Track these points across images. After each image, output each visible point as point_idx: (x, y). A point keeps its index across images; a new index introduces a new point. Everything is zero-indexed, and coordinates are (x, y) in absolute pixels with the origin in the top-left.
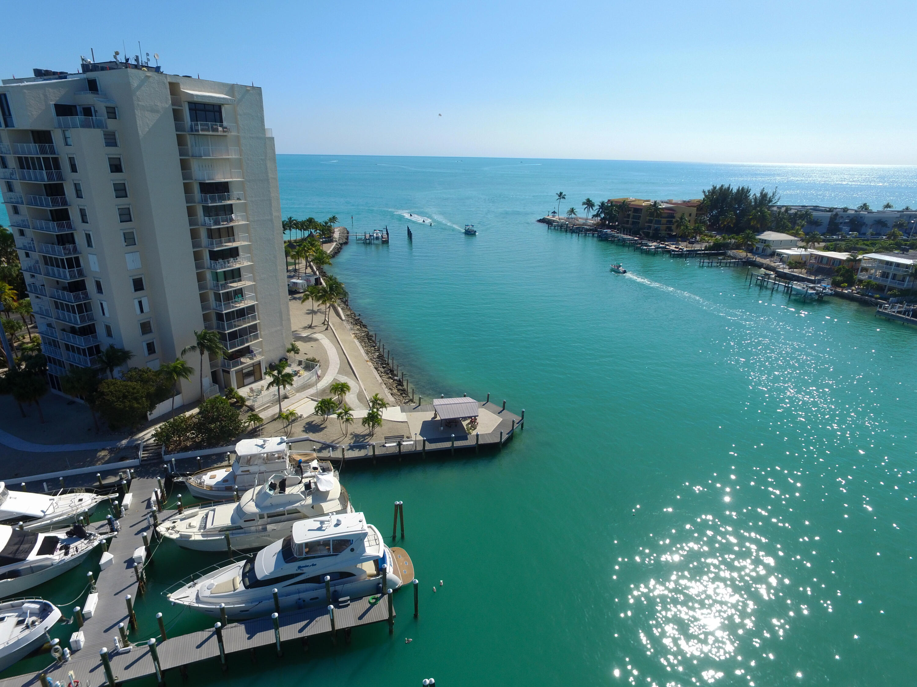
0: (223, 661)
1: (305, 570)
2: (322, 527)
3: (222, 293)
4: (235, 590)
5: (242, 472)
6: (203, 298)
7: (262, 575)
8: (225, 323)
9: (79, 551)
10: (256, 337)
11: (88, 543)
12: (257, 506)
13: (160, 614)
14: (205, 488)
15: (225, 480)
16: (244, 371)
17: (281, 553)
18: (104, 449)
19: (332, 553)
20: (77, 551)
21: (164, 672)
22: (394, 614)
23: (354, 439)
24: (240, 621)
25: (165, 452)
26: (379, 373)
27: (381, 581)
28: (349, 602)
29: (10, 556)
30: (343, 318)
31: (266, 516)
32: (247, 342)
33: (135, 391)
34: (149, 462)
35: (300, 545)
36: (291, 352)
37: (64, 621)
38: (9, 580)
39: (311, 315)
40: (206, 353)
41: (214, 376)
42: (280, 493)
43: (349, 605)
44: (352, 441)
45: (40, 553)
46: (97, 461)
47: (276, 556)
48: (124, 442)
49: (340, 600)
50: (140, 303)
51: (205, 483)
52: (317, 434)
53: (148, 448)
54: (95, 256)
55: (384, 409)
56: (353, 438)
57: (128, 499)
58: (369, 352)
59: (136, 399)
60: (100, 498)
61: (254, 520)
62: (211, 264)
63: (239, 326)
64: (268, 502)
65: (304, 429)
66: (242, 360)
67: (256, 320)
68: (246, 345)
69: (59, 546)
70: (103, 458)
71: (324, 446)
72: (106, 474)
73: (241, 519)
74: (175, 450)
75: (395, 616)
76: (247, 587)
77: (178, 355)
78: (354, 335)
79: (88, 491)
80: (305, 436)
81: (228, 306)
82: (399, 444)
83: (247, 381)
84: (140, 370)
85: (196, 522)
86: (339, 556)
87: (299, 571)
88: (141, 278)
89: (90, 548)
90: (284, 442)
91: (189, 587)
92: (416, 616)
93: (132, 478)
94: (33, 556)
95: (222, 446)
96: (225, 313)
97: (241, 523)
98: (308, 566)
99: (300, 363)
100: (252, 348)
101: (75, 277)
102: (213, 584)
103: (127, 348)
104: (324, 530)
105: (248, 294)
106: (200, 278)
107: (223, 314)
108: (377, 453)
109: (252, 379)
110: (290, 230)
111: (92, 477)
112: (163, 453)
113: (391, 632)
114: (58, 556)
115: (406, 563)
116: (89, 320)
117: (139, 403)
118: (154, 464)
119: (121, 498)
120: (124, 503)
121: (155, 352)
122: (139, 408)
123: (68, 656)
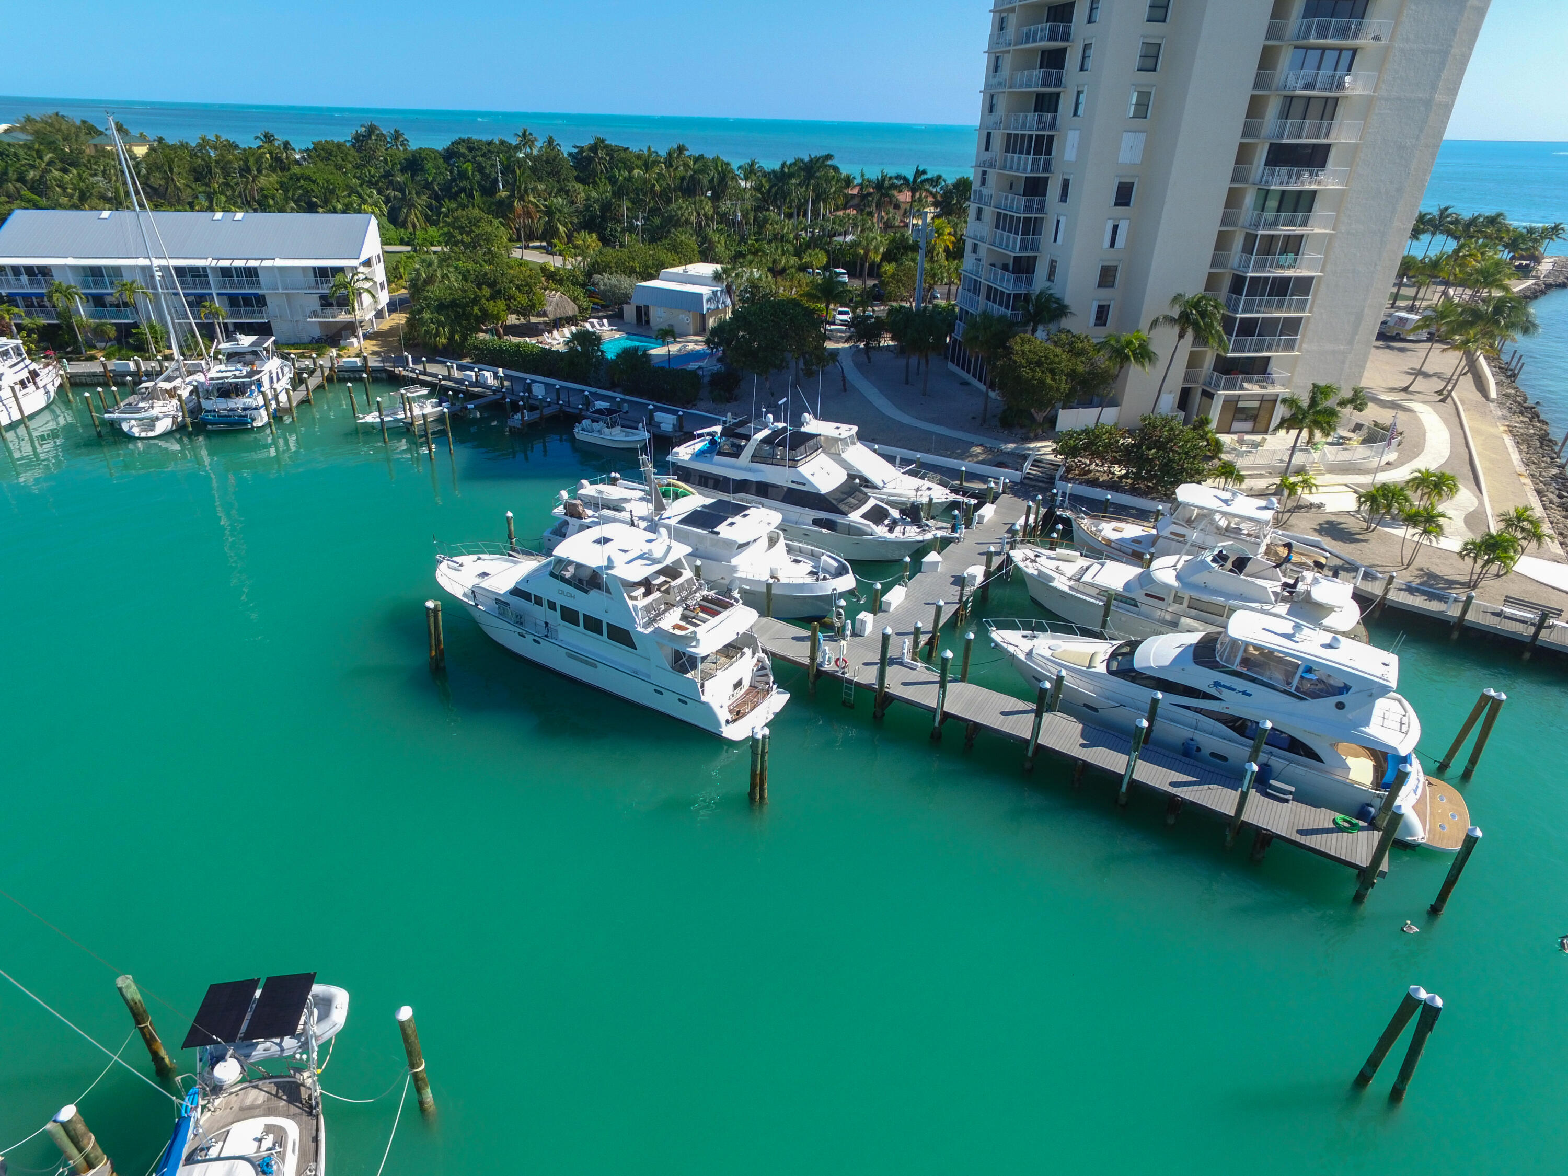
0: (1030, 754)
1: (1225, 694)
2: (1293, 635)
3: (1262, 235)
4: (1089, 667)
5: (1172, 533)
6: (1222, 241)
7: (1144, 665)
8: (1243, 298)
9: (906, 534)
10: (1290, 346)
11: (919, 533)
12: (1178, 577)
13: (971, 636)
14: (1100, 539)
15: (1136, 540)
16: (1241, 405)
17: (1192, 649)
18: (981, 445)
19: (1292, 690)
20: (904, 534)
21: (946, 715)
22: (1384, 866)
23: (1425, 579)
24: (1079, 717)
25: (1061, 477)
26: (1542, 501)
27: (1378, 803)
28: (1290, 797)
29: (834, 502)
30: (1493, 394)
31: (1186, 604)
32: (1269, 349)
33: (1057, 359)
34: (1033, 483)
35: (1234, 642)
36: (1346, 406)
37: (855, 596)
38: (824, 531)
39: (1413, 377)
40: (1190, 335)
41: (1185, 394)
42: (1231, 571)
43: (1287, 801)
44: (1418, 581)
45: (863, 516)
46: (968, 457)
47: (1181, 649)
48: (1011, 446)
49: (1272, 782)
50: (1115, 228)
51: (1103, 533)
52: (1341, 544)
53: (1040, 464)
54: (1077, 132)
56: (1421, 576)
57: (988, 511)
58: (1534, 463)
59: (1052, 372)
60: (953, 497)
61: (1163, 599)
62: (1263, 175)
63: (1264, 313)
64: (1200, 578)
65: (1318, 528)
66: (1245, 385)
67: (1303, 310)
68: (1265, 354)
69: (886, 522)
70: (976, 456)
71: (1347, 566)
72: (972, 476)
73: (1142, 587)
74: (1077, 479)
75: (1383, 874)
76: (1110, 672)
77: (1144, 324)
78: (1506, 428)
79: (943, 484)
80: (1315, 538)
81: (1261, 266)
82: (1540, 626)
83: (1236, 426)
84: (1073, 336)
85: (1070, 569)
86: (1304, 702)
87: (1213, 691)
88: (1133, 183)
89: (920, 538)
90: (1273, 509)
91: (1024, 636)
92: (1435, 910)
93: (1004, 492)
94: (855, 517)
95: (1153, 499)
96: (1251, 278)
97: (1139, 595)
98: (1233, 690)
99: (1358, 427)
100: (1273, 367)
101: (1038, 171)
102: (1060, 647)
103: (1067, 301)
104: (1296, 642)
105: (1309, 254)
106: (1233, 199)
107: (1245, 278)
108: (1470, 616)
109: (1248, 425)
110: (1433, 234)
111: (954, 473)
112: (1058, 477)
113: (1359, 898)
114: (881, 531)
115: (1453, 816)
116: (1032, 249)
117: (1054, 380)
118: (1040, 488)
119: (978, 507)
120: (982, 511)
121: (1105, 324)
122: (1051, 388)
123: (848, 633)
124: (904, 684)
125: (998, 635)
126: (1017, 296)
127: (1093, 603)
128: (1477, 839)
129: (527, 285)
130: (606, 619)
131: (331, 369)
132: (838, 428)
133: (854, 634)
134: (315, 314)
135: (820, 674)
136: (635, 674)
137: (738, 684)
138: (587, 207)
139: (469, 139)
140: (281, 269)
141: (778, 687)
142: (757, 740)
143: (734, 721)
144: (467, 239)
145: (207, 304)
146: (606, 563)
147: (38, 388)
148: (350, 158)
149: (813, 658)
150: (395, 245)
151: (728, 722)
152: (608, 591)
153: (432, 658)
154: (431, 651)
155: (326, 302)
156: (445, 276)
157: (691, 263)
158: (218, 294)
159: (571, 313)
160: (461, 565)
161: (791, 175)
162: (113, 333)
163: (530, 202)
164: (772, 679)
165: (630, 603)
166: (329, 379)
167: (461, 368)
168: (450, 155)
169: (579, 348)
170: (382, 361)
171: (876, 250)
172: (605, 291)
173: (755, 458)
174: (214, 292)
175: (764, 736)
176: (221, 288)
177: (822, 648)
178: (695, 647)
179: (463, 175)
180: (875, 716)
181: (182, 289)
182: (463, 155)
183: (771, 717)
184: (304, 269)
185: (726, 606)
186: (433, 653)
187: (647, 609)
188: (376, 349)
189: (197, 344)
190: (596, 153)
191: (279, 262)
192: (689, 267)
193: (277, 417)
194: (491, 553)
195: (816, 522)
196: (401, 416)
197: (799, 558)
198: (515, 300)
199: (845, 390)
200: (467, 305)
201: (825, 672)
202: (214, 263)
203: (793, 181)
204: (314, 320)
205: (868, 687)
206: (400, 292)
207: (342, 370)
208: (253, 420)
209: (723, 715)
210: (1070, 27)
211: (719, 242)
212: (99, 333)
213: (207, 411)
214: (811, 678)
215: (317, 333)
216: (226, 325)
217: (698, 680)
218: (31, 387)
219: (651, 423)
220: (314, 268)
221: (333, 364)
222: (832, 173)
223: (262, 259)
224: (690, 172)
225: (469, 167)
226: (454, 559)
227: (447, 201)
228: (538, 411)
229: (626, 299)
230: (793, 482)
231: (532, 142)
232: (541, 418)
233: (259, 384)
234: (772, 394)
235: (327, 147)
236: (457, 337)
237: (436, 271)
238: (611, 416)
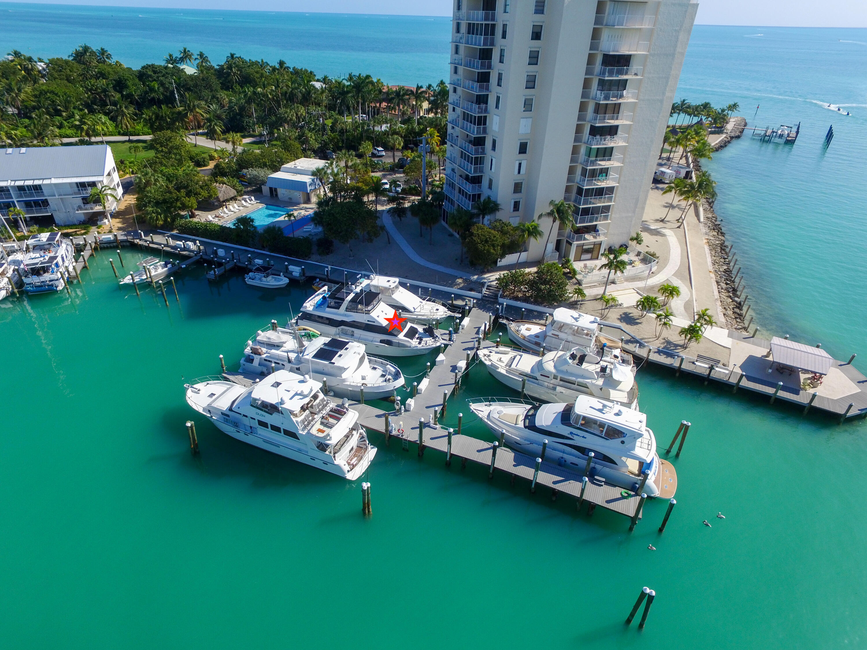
0: (491, 471)
1: (575, 437)
2: (602, 410)
3: (589, 169)
4: (516, 424)
5: (553, 334)
6: (571, 171)
7: (540, 424)
8: (583, 198)
10: (606, 218)
11: (434, 342)
12: (555, 367)
13: (461, 415)
14: (520, 336)
15: (537, 336)
16: (584, 247)
17: (560, 414)
18: (461, 278)
19: (603, 436)
20: (426, 344)
21: (452, 455)
22: (640, 516)
23: (665, 344)
24: (512, 449)
25: (501, 295)
26: (718, 288)
27: (639, 482)
28: (603, 483)
30: (702, 219)
31: (559, 379)
32: (596, 221)
33: (495, 239)
34: (488, 299)
35: (578, 416)
36: (634, 240)
37: (405, 388)
38: (386, 345)
40: (558, 222)
41: (558, 243)
42: (577, 364)
43: (602, 486)
44: (662, 346)
45: (406, 335)
46: (455, 285)
47: (556, 414)
48: (476, 277)
49: (596, 477)
50: (520, 164)
51: (521, 332)
52: (630, 326)
53: (490, 288)
54: (498, 117)
55: (709, 327)
56: (664, 343)
57: (466, 321)
58: (717, 263)
59: (493, 246)
60: (449, 313)
61: (549, 377)
62: (588, 139)
63: (593, 204)
64: (564, 368)
65: (619, 317)
66: (587, 236)
67: (611, 202)
68: (595, 223)
69: (417, 336)
70: (459, 284)
71: (632, 340)
72: (459, 297)
73: (539, 371)
74: (508, 297)
75: (640, 519)
76: (525, 427)
77: (536, 217)
78: (706, 241)
79: (444, 305)
80: (618, 324)
81: (590, 182)
82: (711, 368)
83: (584, 257)
84: (503, 223)
85: (506, 359)
86: (607, 441)
87: (570, 436)
88: (527, 143)
89: (434, 346)
90: (597, 323)
91: (486, 405)
92: (661, 530)
93: (473, 307)
94: (401, 336)
95: (545, 306)
96: (586, 189)
97: (537, 375)
98: (579, 436)
99: (639, 254)
100: (599, 228)
101: (480, 133)
102: (502, 412)
103: (499, 202)
104: (604, 413)
105: (612, 175)
106: (575, 151)
107: (583, 189)
108: (683, 367)
109: (589, 256)
111: (448, 295)
112: (499, 296)
113: (631, 529)
114: (414, 342)
115: (670, 480)
116: (480, 172)
117: (495, 250)
118: (491, 301)
119: (461, 319)
120: (463, 323)
121: (518, 210)
122: (493, 254)
123: (403, 411)
124: (432, 439)
125: (474, 406)
126: (474, 195)
127: (517, 380)
128: (674, 504)
129: (206, 185)
130: (282, 427)
131: (96, 243)
132: (389, 281)
133: (406, 411)
134: (80, 208)
135: (391, 436)
136: (300, 451)
137: (352, 449)
138: (230, 108)
139: (152, 65)
140: (55, 185)
141: (371, 445)
142: (365, 490)
143: (351, 470)
144: (165, 150)
145: (12, 209)
146: (280, 401)
148: (75, 70)
149: (387, 430)
150: (115, 135)
151: (348, 471)
152: (282, 413)
153: (192, 448)
154: (191, 445)
155: (86, 201)
156: (156, 180)
157: (298, 158)
158: (18, 201)
159: (232, 196)
160: (199, 390)
161: (348, 92)
163: (198, 113)
164: (368, 442)
165: (294, 419)
166: (95, 249)
167: (174, 237)
168: (142, 75)
169: (242, 227)
170: (125, 235)
171: (399, 144)
172: (250, 179)
173: (347, 309)
174: (15, 200)
175: (368, 488)
176: (18, 198)
177: (391, 425)
178: (329, 440)
179: (152, 90)
180: (419, 455)
182: (150, 76)
183: (370, 463)
184: (70, 184)
185: (342, 414)
186: (192, 446)
187: (303, 421)
188: (120, 225)
189: (9, 232)
190: (231, 70)
191: (54, 181)
192: (297, 162)
193: (69, 282)
194: (214, 380)
195: (382, 341)
196: (144, 277)
197: (375, 366)
198: (200, 194)
199: (389, 243)
200: (173, 202)
201: (393, 436)
202: (13, 183)
203: (350, 95)
204: (80, 212)
205: (415, 442)
206: (126, 177)
207: (102, 242)
208: (57, 287)
209: (346, 468)
210: (491, 62)
211: (311, 137)
213: (27, 284)
214: (387, 439)
215: (82, 218)
216: (25, 218)
217: (332, 455)
219: (287, 273)
220: (77, 183)
221: (96, 240)
222: (370, 87)
223: (43, 179)
224: (290, 90)
225: (156, 85)
226: (195, 386)
227: (145, 110)
228: (223, 267)
229: (264, 183)
230: (368, 321)
231: (190, 56)
232: (225, 271)
233: (57, 265)
234: (351, 250)
235: (59, 63)
236: (169, 220)
237: (150, 177)
238: (264, 270)
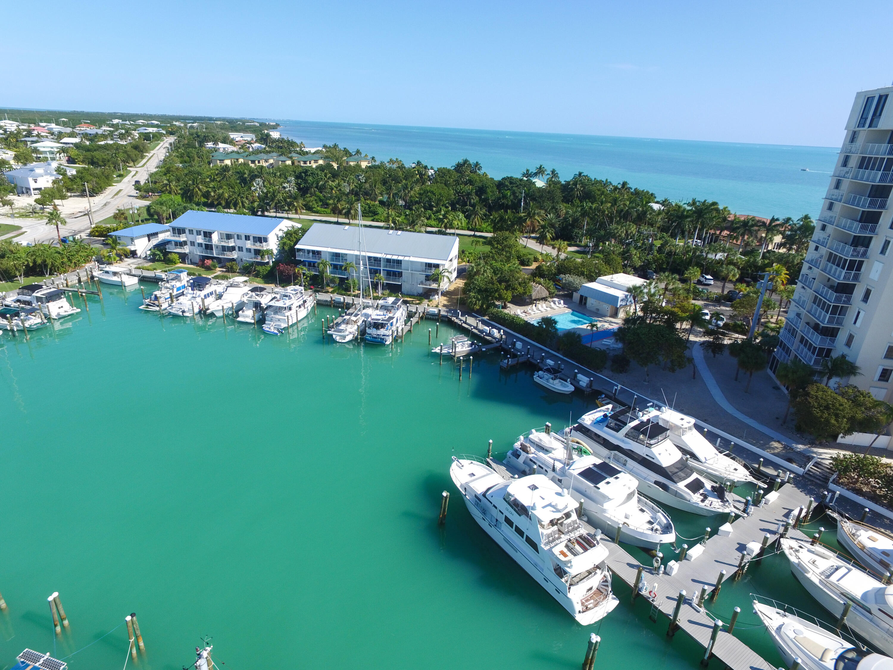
4: (821, 659)
9: (712, 506)
11: (722, 506)
13: (739, 610)
14: (856, 543)
15: (885, 553)
18: (779, 442)
20: (710, 505)
21: (713, 656)
25: (834, 480)
29: (670, 473)
33: (841, 408)
34: (812, 479)
37: (673, 547)
38: (660, 489)
45: (687, 486)
46: (768, 448)
48: (801, 447)
51: (859, 538)
53: (819, 466)
54: (881, 265)
57: (773, 496)
59: (837, 416)
60: (751, 479)
69: (701, 491)
70: (774, 449)
72: (768, 463)
73: (877, 603)
74: (846, 485)
79: (745, 466)
84: (859, 391)
85: (823, 564)
89: (721, 510)
91: (777, 613)
93: (788, 482)
94: (682, 485)
97: (872, 606)
101: (849, 279)
102: (802, 633)
103: (858, 364)
111: (755, 457)
112: (831, 480)
114: (696, 498)
116: (837, 323)
117: (837, 421)
118: (816, 483)
119: (767, 491)
120: (767, 497)
121: (887, 381)
122: (834, 425)
123: (661, 572)
124: (690, 621)
125: (759, 607)
126: (821, 350)
127: (836, 600)
129: (525, 283)
130: (526, 533)
131: (423, 313)
132: (682, 419)
133: (665, 573)
134: (422, 283)
135: (639, 595)
136: (535, 565)
137: (591, 589)
138: (565, 219)
139: (511, 177)
140: (412, 262)
141: (613, 594)
142: (593, 643)
143: (583, 612)
144: (500, 247)
145: (378, 275)
146: (532, 505)
147: (305, 308)
148: (453, 177)
149: (636, 585)
150: (465, 230)
151: (580, 612)
152: (530, 519)
153: (440, 518)
154: (440, 514)
155: (428, 278)
156: (485, 271)
157: (616, 272)
158: (383, 270)
159: (544, 296)
160: (462, 466)
161: (687, 217)
162: (337, 281)
163: (536, 219)
164: (610, 589)
165: (541, 530)
166: (422, 318)
167: (484, 323)
168: (500, 185)
169: (544, 326)
170: (447, 311)
171: (734, 275)
172: (565, 284)
173: (627, 435)
174: (382, 269)
175: (597, 642)
176: (384, 267)
177: (643, 582)
178: (569, 567)
179: (505, 197)
180: (668, 634)
181: (369, 265)
182: (507, 186)
183: (605, 615)
184: (422, 263)
185: (592, 546)
186: (441, 516)
187: (548, 536)
188: (446, 303)
189: (370, 292)
191: (412, 259)
192: (615, 276)
193: (395, 340)
194: (477, 461)
195: (656, 483)
196: (451, 351)
197: (644, 509)
198: (516, 290)
199: (694, 378)
200: (492, 292)
201: (642, 596)
202: (385, 256)
203: (689, 219)
204: (421, 286)
205: (667, 616)
206: (462, 264)
207: (428, 314)
208: (386, 341)
209: (578, 607)
210: (887, 201)
211: (636, 255)
212: (332, 281)
213: (368, 334)
214: (633, 595)
215: (421, 291)
216: (383, 283)
217: (568, 585)
218: (302, 308)
219: (575, 381)
220: (426, 263)
221: (425, 310)
222: (714, 214)
223: (405, 256)
224: (627, 208)
225: (509, 193)
226: (460, 461)
227: (494, 213)
228: (516, 359)
229: (576, 290)
230: (647, 455)
231: (544, 172)
232: (517, 364)
233: (392, 324)
234: (648, 375)
235: (444, 171)
236: (484, 306)
237: (481, 268)
238: (554, 372)
